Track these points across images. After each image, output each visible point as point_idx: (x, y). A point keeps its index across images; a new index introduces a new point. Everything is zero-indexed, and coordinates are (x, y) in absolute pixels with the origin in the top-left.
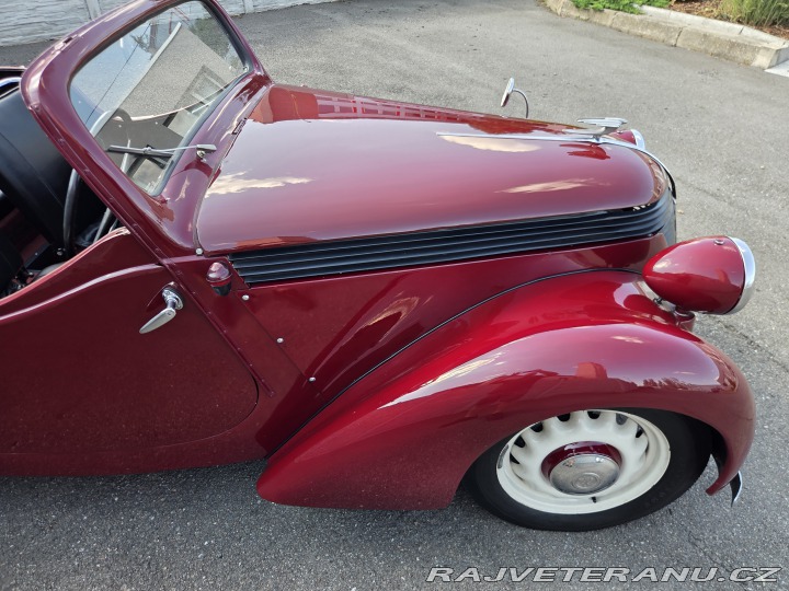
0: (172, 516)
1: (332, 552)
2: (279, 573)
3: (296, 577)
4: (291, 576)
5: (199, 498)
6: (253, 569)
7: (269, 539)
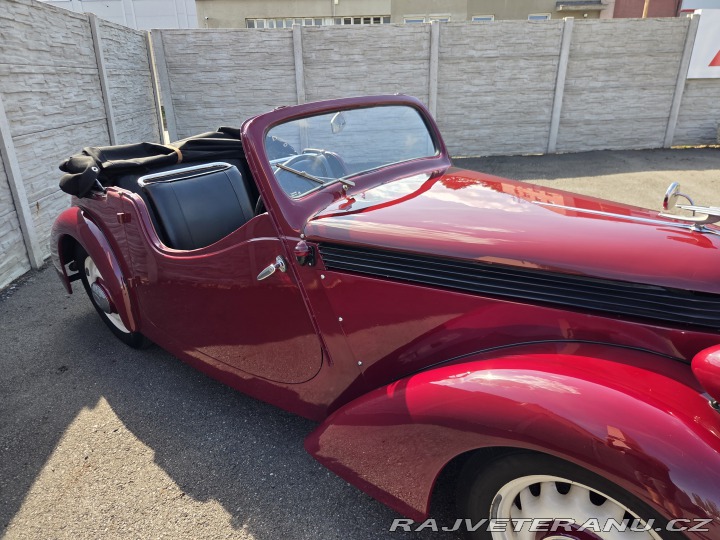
0: (265, 447)
1: (342, 531)
2: (299, 521)
3: (307, 530)
4: (305, 528)
5: (287, 446)
6: (285, 507)
7: (309, 494)
